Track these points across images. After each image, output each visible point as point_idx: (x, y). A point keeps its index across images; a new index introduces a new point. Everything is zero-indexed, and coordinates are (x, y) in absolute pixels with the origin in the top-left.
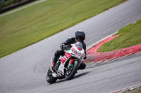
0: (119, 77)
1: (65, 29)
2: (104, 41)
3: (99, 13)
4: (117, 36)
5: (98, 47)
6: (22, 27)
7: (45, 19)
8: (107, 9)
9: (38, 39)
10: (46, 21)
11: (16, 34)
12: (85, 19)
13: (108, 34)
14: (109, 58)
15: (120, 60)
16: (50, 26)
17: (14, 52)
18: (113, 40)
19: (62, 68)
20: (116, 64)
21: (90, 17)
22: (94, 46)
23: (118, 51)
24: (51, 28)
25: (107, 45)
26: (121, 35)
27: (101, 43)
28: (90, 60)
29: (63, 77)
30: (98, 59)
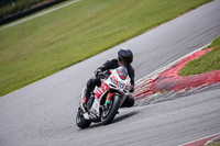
0: (214, 115)
1: (128, 39)
2: (189, 58)
3: (182, 13)
4: (210, 50)
5: (179, 68)
6: (62, 36)
8: (194, 8)
9: (86, 55)
11: (52, 47)
12: (159, 24)
13: (197, 47)
14: (197, 84)
15: (215, 88)
16: (106, 34)
17: (48, 75)
18: (204, 57)
19: (96, 105)
20: (208, 94)
21: (167, 21)
22: (174, 66)
23: (212, 73)
24: (105, 37)
25: (194, 64)
26: (216, 49)
27: (184, 61)
28: (166, 88)
29: (98, 120)
30: (180, 86)
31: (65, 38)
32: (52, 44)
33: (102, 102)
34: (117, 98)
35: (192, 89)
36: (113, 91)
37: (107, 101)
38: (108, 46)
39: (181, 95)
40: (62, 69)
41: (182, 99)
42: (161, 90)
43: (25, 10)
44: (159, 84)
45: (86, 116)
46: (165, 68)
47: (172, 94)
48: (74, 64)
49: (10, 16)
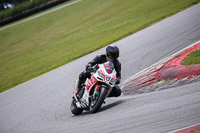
2: (191, 49)
3: (184, 8)
5: (182, 58)
7: (107, 18)
10: (109, 21)
11: (66, 39)
12: (164, 18)
16: (114, 27)
19: (86, 96)
22: (177, 57)
24: (115, 30)
25: (195, 54)
27: (186, 51)
28: (170, 77)
29: (87, 108)
30: (182, 75)
31: (78, 31)
32: (66, 36)
33: (91, 93)
34: (103, 89)
35: (194, 78)
36: (100, 83)
37: (95, 92)
38: (117, 38)
39: (183, 83)
40: (74, 59)
41: (184, 86)
42: (165, 78)
43: (42, 6)
44: (163, 73)
45: (78, 105)
46: (169, 58)
47: (175, 81)
48: (86, 54)
49: (28, 11)
